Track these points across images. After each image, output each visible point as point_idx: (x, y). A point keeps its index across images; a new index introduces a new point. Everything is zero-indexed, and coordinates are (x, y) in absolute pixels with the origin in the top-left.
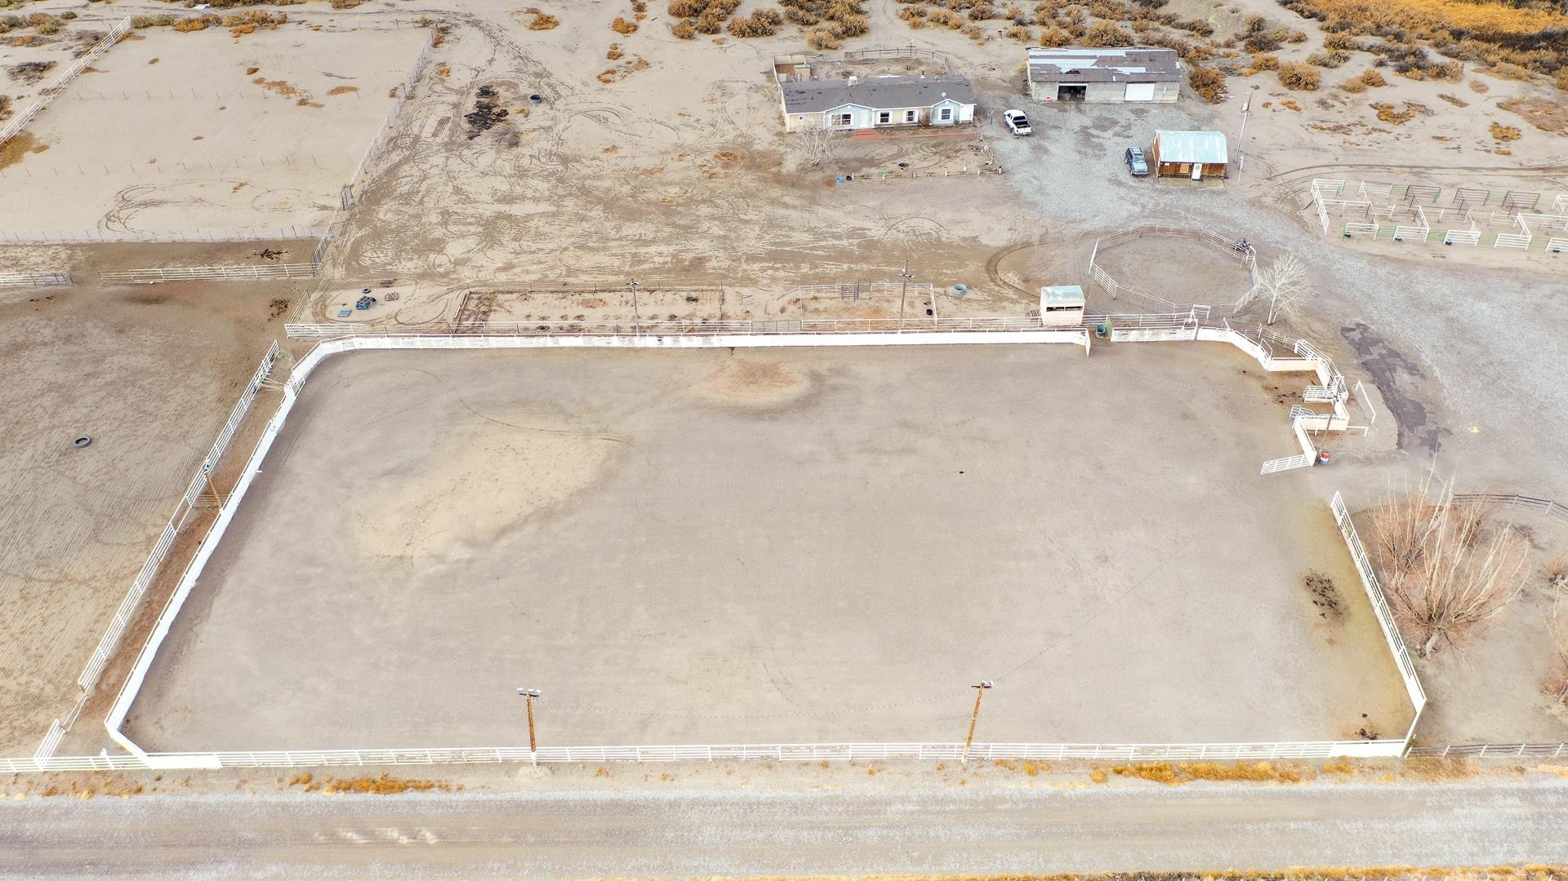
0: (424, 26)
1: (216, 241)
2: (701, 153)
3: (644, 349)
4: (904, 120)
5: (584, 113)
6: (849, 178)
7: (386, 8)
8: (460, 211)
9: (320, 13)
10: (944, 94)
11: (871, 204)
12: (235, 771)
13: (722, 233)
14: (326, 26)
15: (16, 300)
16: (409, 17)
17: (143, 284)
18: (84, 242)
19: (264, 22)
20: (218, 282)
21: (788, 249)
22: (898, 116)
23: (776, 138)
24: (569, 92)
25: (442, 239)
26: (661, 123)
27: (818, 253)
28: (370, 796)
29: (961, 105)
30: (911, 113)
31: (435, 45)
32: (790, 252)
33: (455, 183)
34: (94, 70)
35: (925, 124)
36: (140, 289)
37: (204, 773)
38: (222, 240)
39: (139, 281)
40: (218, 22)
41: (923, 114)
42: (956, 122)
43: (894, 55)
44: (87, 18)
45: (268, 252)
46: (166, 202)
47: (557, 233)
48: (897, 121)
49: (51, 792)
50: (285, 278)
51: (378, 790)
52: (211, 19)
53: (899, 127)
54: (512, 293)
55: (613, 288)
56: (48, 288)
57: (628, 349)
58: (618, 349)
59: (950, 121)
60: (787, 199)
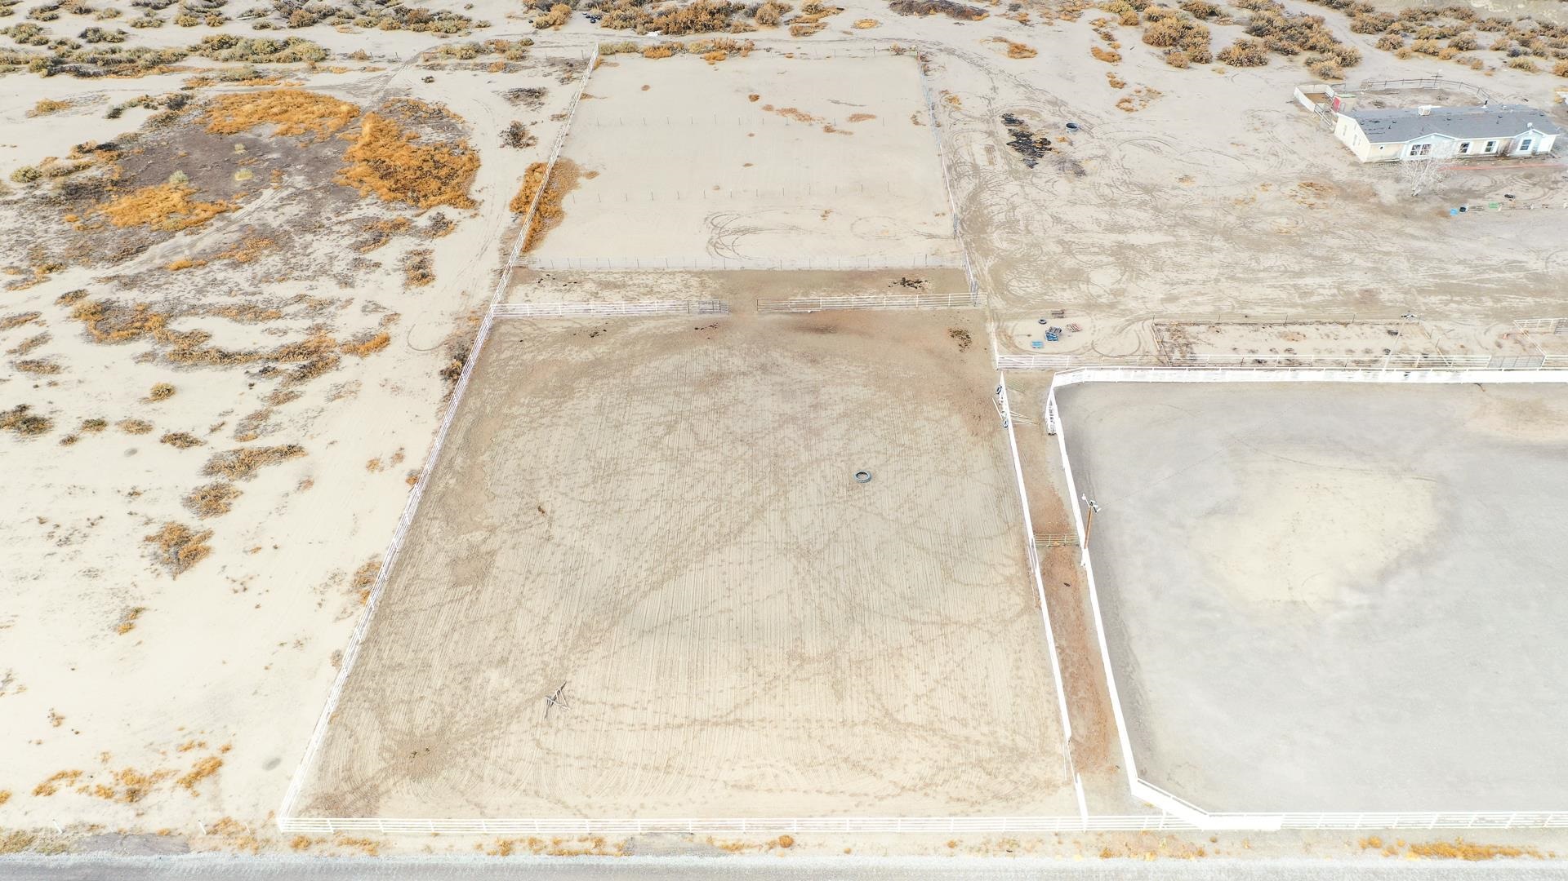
0: (898, 54)
1: (844, 269)
2: (1282, 183)
3: (1388, 384)
4: (1482, 151)
5: (1130, 141)
6: (1463, 209)
7: (845, 36)
8: (1077, 241)
9: (780, 40)
10: (1530, 124)
11: (1505, 236)
12: (1295, 832)
13: (1370, 265)
14: (797, 53)
15: (679, 328)
16: (880, 46)
17: (801, 313)
18: (707, 270)
19: (733, 49)
20: (876, 311)
21: (1454, 281)
22: (1477, 147)
23: (1351, 168)
24: (1099, 121)
25: (1078, 270)
26: (1219, 152)
27: (1489, 285)
28: (1459, 863)
29: (1544, 134)
30: (1490, 144)
31: (926, 72)
32: (1458, 285)
33: (1049, 211)
34: (591, 97)
35: (1503, 155)
36: (798, 318)
37: (1260, 834)
38: (849, 269)
39: (794, 310)
40: (682, 49)
41: (1504, 144)
42: (1534, 153)
43: (1416, 85)
44: (544, 45)
45: (908, 282)
46: (761, 230)
47: (1194, 263)
48: (1476, 151)
49: (1106, 855)
50: (946, 308)
51: (1466, 857)
52: (675, 46)
53: (1477, 158)
54: (1198, 325)
55: (1301, 321)
56: (703, 316)
57: (1371, 384)
58: (1359, 384)
59: (1527, 153)
60: (1408, 230)
